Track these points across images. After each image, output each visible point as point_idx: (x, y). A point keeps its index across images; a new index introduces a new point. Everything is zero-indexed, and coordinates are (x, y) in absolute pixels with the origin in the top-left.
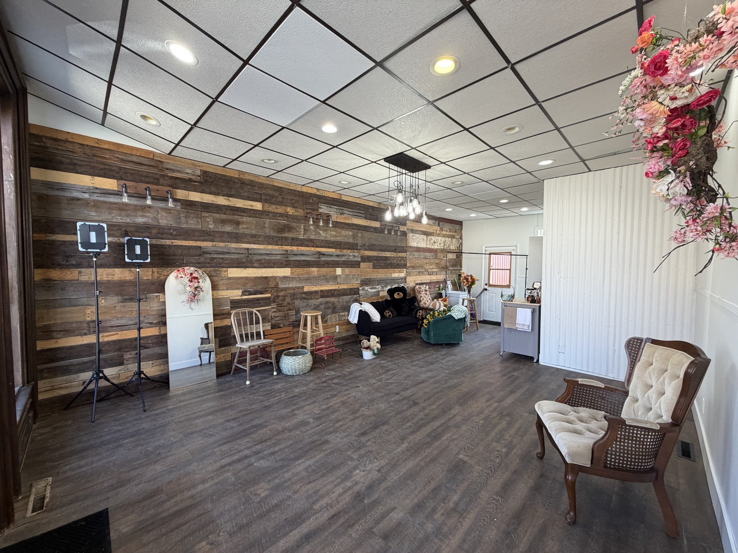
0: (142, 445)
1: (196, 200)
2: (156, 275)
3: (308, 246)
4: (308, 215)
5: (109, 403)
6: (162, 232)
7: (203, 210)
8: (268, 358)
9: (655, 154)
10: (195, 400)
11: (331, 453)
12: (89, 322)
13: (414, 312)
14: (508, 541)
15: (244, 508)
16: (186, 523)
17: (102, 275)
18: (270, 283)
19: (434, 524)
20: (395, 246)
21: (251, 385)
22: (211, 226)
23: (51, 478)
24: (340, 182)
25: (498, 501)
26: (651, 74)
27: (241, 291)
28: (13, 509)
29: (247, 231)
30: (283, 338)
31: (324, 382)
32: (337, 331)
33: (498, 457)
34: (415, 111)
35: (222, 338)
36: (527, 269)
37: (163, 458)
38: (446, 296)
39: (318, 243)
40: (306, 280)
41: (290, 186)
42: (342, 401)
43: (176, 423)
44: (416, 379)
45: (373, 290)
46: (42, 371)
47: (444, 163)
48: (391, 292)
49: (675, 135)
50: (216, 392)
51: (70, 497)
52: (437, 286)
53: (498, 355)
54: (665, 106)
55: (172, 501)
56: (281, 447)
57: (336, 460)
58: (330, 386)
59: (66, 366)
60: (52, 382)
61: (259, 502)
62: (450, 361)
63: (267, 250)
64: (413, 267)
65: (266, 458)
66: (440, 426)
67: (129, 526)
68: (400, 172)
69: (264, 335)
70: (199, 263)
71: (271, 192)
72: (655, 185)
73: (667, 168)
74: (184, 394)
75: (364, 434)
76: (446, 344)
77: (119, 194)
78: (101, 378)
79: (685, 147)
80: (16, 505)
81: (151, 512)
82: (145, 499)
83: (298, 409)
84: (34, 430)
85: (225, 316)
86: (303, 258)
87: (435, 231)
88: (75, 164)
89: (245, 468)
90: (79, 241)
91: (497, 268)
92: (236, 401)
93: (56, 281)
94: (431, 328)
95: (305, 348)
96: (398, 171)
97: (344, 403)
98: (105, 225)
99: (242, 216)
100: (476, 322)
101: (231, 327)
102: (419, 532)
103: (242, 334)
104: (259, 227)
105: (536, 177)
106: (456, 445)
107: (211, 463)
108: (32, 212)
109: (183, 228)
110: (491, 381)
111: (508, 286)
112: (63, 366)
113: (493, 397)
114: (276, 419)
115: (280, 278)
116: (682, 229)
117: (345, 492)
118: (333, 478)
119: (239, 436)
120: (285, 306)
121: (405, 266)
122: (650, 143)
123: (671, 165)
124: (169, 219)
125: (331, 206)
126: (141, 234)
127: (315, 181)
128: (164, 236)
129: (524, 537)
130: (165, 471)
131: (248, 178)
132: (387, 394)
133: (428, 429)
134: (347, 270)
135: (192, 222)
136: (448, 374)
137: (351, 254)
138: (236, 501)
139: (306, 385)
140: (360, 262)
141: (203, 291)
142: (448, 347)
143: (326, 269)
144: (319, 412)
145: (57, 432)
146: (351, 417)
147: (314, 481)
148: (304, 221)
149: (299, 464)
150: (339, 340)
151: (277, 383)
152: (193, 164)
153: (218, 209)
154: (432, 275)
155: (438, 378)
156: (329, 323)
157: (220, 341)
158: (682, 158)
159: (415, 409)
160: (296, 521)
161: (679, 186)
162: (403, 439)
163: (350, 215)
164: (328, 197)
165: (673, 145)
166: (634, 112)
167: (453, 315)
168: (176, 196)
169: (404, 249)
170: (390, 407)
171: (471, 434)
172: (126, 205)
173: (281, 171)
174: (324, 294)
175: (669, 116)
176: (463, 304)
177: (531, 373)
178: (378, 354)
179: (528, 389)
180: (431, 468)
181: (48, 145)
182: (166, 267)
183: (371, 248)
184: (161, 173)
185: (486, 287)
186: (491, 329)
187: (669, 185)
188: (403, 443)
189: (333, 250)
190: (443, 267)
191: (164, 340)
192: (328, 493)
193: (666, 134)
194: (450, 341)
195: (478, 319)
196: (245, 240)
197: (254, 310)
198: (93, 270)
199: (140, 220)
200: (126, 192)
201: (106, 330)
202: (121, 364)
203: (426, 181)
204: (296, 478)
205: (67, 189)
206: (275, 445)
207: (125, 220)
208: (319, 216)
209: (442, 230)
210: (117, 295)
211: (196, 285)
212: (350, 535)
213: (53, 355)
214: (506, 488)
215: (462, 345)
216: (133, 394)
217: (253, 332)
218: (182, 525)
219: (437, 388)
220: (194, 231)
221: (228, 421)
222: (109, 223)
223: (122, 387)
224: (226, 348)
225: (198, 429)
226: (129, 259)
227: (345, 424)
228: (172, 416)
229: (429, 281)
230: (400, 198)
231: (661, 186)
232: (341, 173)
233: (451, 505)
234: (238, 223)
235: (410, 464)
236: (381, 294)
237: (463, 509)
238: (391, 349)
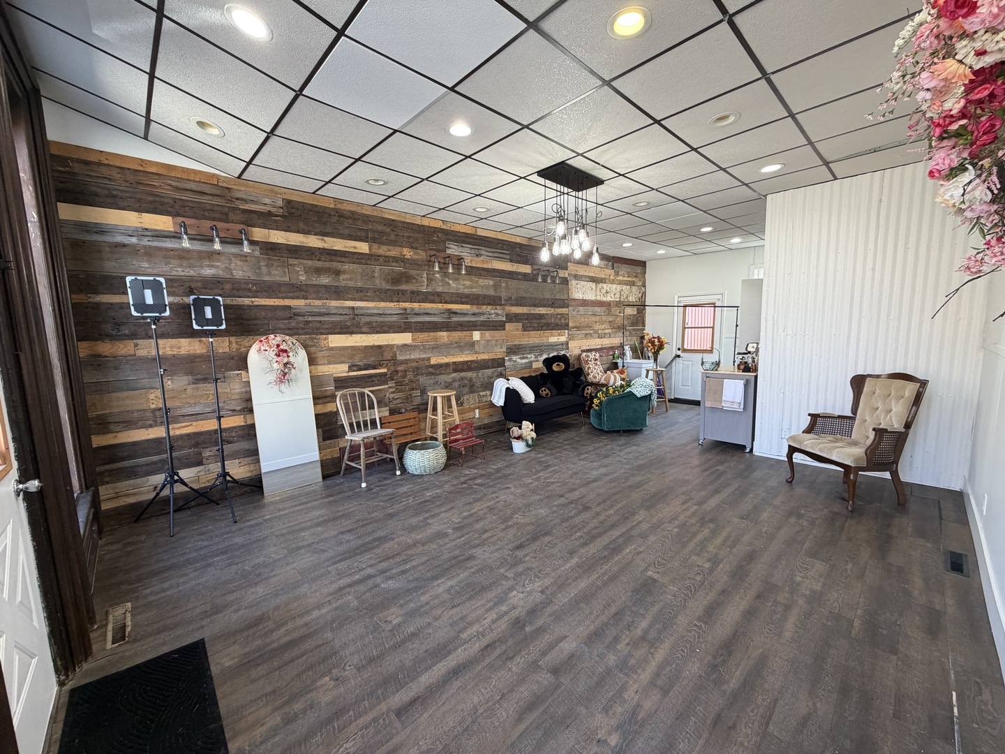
0: (237, 564)
1: (279, 241)
2: (234, 345)
3: (433, 302)
4: (433, 259)
5: (189, 513)
6: (238, 288)
7: (289, 255)
8: (387, 453)
9: (945, 143)
10: (298, 508)
11: (478, 571)
12: (154, 411)
13: (581, 389)
14: (715, 676)
15: (373, 638)
16: (302, 656)
17: (165, 348)
18: (385, 354)
19: (617, 656)
20: (552, 299)
21: (368, 489)
22: (302, 278)
23: (129, 604)
24: (474, 210)
25: (700, 628)
26: (948, 14)
27: (347, 365)
28: (89, 640)
29: (351, 284)
30: (407, 427)
31: (463, 483)
32: (477, 416)
33: (699, 574)
34: (583, 96)
35: (325, 429)
36: (737, 326)
37: (265, 579)
38: (623, 366)
39: (447, 298)
40: (433, 348)
41: (405, 218)
42: (488, 507)
43: (276, 536)
44: (586, 476)
45: (524, 361)
46: (101, 473)
47: (623, 175)
48: (548, 362)
49: (979, 111)
50: (323, 498)
51: (156, 626)
52: (611, 353)
53: (696, 444)
54: (966, 65)
55: (283, 630)
56: (413, 564)
57: (486, 579)
58: (472, 488)
59: (131, 467)
60: (116, 488)
61: (390, 631)
62: (630, 453)
63: (379, 308)
64: (578, 328)
65: (395, 578)
66: (620, 536)
67: (233, 658)
68: (560, 192)
69: (381, 424)
70: (289, 329)
71: (380, 228)
72: (942, 190)
73: (962, 163)
74: (282, 501)
75: (520, 547)
76: (625, 431)
77: (176, 236)
78: (176, 481)
79: (992, 129)
80: (92, 635)
81: (259, 642)
82: (249, 627)
83: (432, 517)
84: (101, 547)
85: (328, 399)
86: (427, 319)
87: (608, 276)
88: (115, 196)
89: (370, 590)
90: (131, 303)
91: (693, 326)
92: (350, 508)
93: (106, 357)
94: (604, 410)
95: (436, 439)
96: (557, 191)
97: (491, 509)
98: (162, 280)
99: (343, 262)
100: (665, 401)
101: (337, 413)
102: (599, 665)
103: (353, 423)
104: (366, 277)
105: (754, 191)
106: (643, 560)
107: (326, 585)
108: (66, 265)
109: (265, 281)
110: (687, 477)
111: (711, 351)
112: (128, 468)
113: (691, 499)
114: (403, 530)
115: (398, 346)
116: (978, 253)
117: (500, 617)
118: (483, 602)
119: (359, 551)
120: (407, 384)
121: (566, 327)
122: (939, 125)
123: (969, 158)
124: (245, 269)
125: (463, 245)
126: (210, 291)
127: (440, 209)
128: (241, 293)
129: (736, 671)
130: (269, 594)
131: (347, 209)
132: (548, 497)
133: (605, 540)
134: (488, 334)
135: (277, 272)
136: (629, 470)
137: (493, 311)
138: (362, 630)
139: (439, 487)
140: (505, 322)
141: (294, 368)
142: (627, 434)
143: (459, 333)
144: (459, 520)
145: (129, 549)
146: (503, 526)
147: (459, 605)
148: (426, 267)
149: (438, 585)
150: (479, 428)
151: (402, 485)
152: (272, 191)
153: (309, 253)
154: (604, 337)
155: (615, 475)
156: (466, 406)
157: (324, 432)
158: (987, 147)
159: (586, 515)
160: (440, 652)
161: (980, 188)
162: (572, 553)
163: (489, 256)
164: (459, 232)
165: (974, 127)
166: (916, 79)
167: (634, 391)
168: (252, 237)
169: (565, 303)
170: (553, 512)
171: (662, 546)
172: (187, 251)
173: (392, 196)
174: (458, 367)
175: (971, 81)
176: (647, 377)
177: (743, 466)
178: (533, 446)
179: (739, 487)
180: (610, 588)
181: (76, 170)
182: (247, 336)
183: (520, 302)
184: (230, 205)
185: (679, 353)
186: (686, 410)
187: (966, 187)
188: (572, 558)
189: (468, 307)
190: (618, 327)
191: (252, 432)
192: (478, 620)
193: (964, 111)
194: (630, 427)
195: (668, 397)
196: (349, 296)
197: (366, 391)
198: (153, 342)
199: (208, 272)
200: (186, 233)
201: (176, 420)
202: (200, 463)
203: (597, 203)
204: (436, 601)
205: (108, 232)
206: (405, 562)
207: (188, 272)
208: (448, 259)
209: (617, 274)
210: (187, 374)
211: (286, 360)
212: (510, 670)
213: (113, 453)
214: (710, 612)
215: (647, 432)
216: (218, 502)
217: (367, 420)
218: (298, 658)
219: (614, 488)
220: (280, 285)
221: (342, 533)
222: (167, 277)
223: (204, 493)
224: (332, 441)
225: (305, 543)
226: (199, 326)
227: (495, 535)
228: (272, 528)
229: (599, 347)
230: (560, 229)
231: (953, 190)
232: (477, 195)
233: (639, 632)
234: (338, 273)
235: (583, 584)
236: (535, 366)
237: (655, 638)
238: (550, 439)
